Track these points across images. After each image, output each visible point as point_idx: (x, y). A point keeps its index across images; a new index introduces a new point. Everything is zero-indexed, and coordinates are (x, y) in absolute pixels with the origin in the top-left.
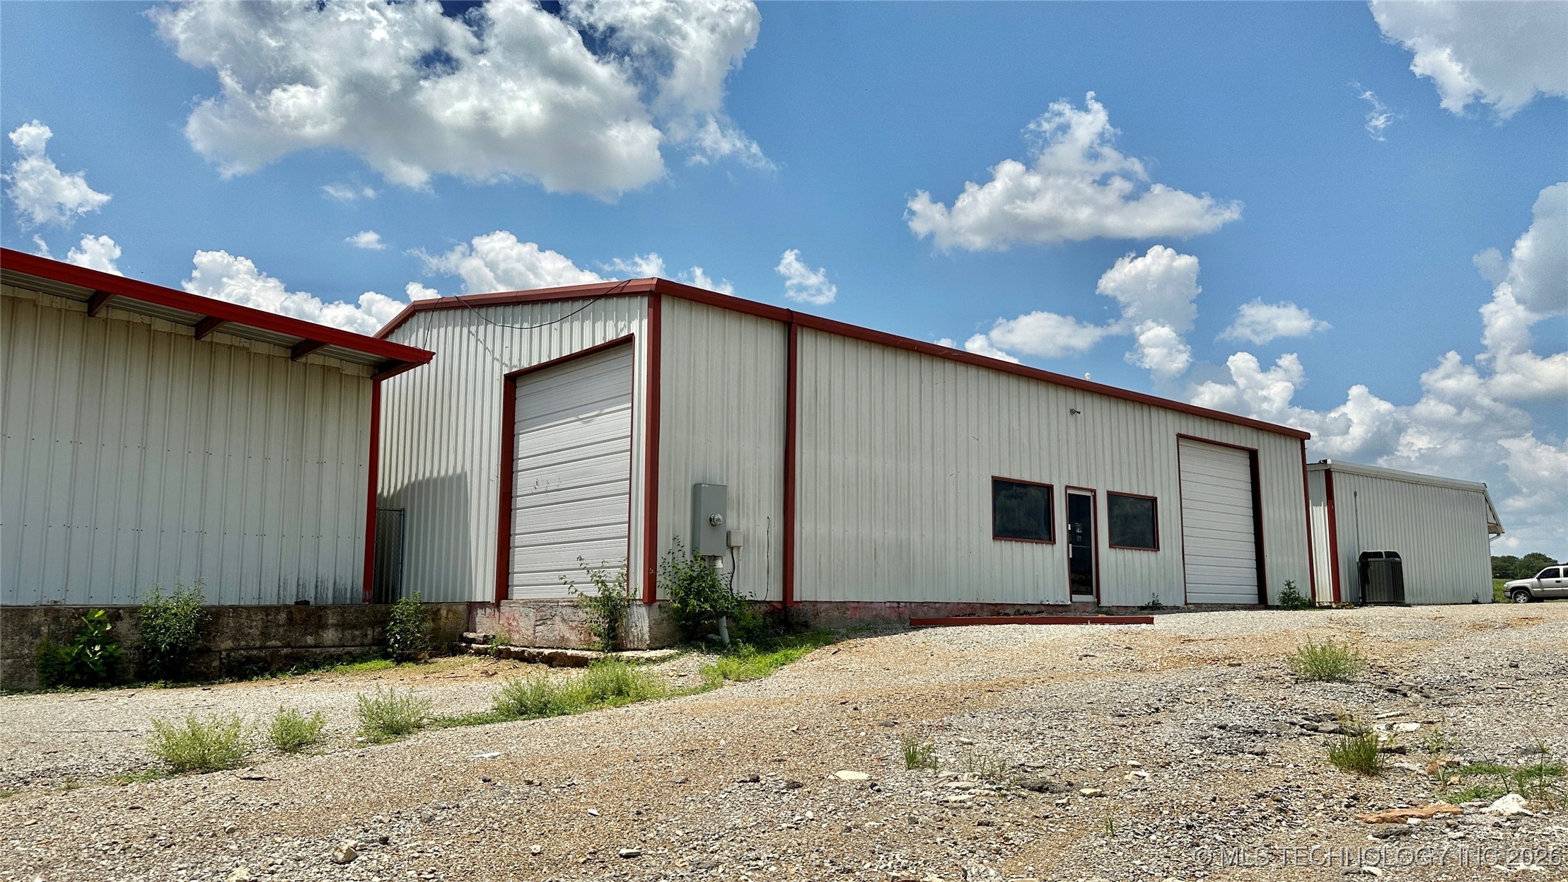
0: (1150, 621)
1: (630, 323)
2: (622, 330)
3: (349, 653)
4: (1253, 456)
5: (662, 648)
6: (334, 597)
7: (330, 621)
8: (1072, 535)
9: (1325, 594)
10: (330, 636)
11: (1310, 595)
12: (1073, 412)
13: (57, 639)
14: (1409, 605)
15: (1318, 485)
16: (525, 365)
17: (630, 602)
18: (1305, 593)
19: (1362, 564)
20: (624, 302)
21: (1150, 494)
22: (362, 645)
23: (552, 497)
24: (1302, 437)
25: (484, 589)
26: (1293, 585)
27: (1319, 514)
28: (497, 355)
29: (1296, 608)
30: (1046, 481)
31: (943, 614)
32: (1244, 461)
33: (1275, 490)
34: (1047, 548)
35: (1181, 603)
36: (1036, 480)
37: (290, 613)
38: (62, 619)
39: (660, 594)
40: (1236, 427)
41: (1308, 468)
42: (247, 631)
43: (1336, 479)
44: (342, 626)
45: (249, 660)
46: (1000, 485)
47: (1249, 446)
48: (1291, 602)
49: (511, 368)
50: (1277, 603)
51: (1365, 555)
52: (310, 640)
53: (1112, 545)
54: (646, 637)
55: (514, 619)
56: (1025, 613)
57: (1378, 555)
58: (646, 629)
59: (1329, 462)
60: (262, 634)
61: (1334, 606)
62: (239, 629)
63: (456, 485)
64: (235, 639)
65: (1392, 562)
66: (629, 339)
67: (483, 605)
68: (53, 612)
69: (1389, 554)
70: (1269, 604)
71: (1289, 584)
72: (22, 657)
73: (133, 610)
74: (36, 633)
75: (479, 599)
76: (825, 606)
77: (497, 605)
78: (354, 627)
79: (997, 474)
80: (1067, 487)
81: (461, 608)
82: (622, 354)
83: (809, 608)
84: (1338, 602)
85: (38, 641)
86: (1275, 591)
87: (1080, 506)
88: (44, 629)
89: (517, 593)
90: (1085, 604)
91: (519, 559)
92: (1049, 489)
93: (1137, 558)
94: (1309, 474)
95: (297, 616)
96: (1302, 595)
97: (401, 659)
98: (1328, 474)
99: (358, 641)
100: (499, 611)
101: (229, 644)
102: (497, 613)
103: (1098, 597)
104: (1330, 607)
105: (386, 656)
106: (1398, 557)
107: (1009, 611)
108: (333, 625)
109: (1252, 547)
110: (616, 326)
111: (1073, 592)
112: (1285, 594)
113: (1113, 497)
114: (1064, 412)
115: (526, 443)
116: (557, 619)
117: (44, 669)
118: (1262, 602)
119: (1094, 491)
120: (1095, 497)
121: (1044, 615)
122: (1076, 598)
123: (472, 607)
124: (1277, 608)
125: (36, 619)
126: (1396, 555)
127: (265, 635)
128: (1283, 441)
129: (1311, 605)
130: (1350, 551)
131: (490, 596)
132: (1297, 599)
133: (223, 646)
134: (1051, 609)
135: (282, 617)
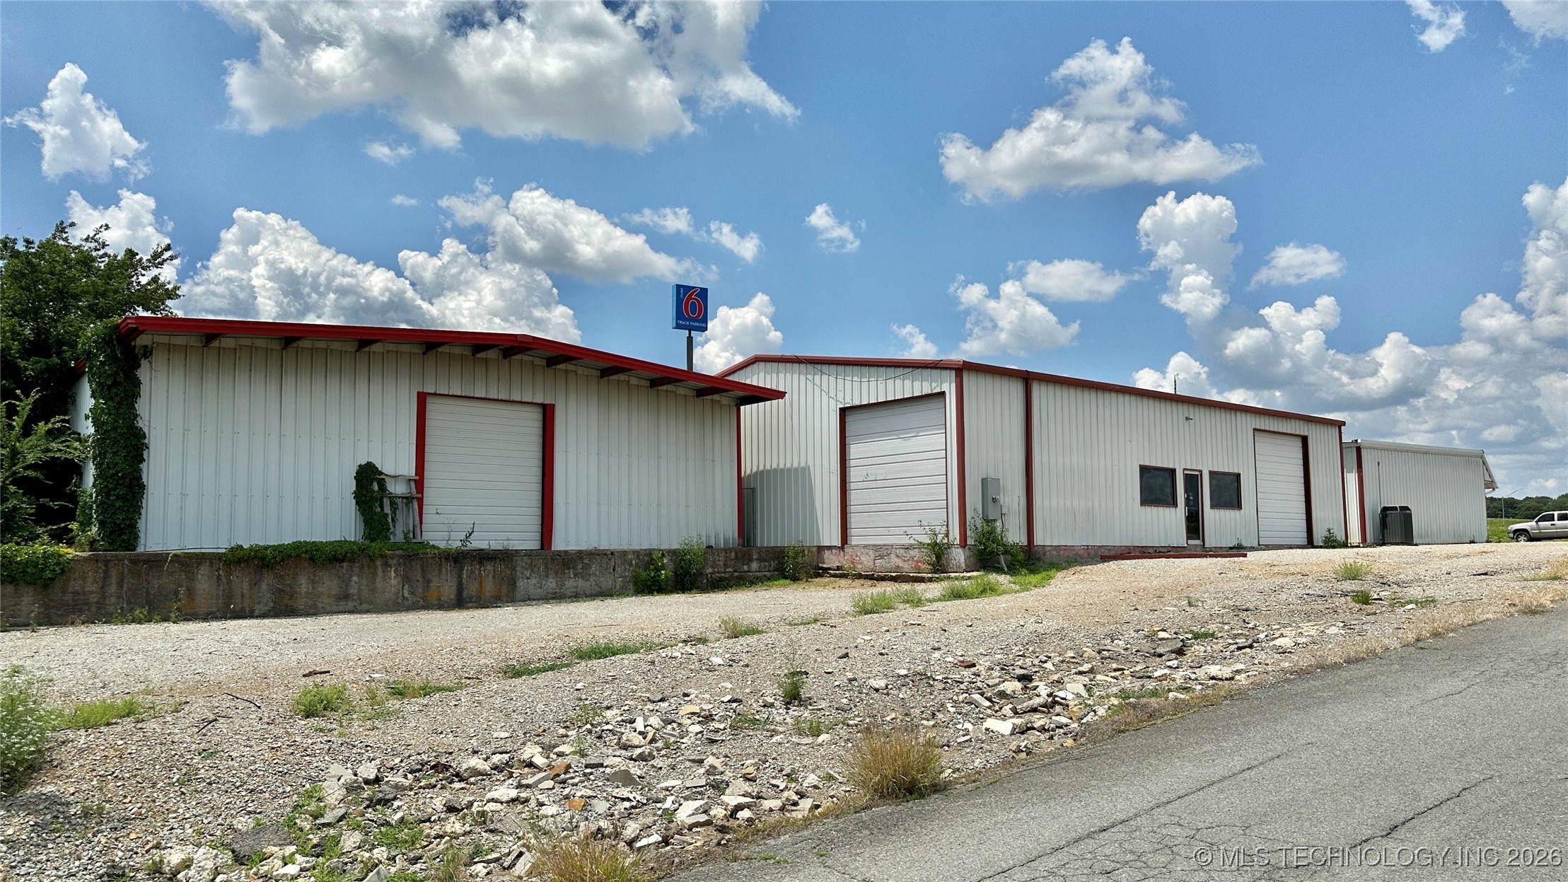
0: (1245, 556)
1: (941, 384)
2: (935, 388)
3: (765, 576)
4: (1305, 440)
5: (973, 571)
6: (724, 544)
7: (755, 557)
8: (1187, 500)
9: (1355, 537)
10: (755, 565)
11: (1344, 539)
12: (1187, 419)
13: (639, 568)
14: (1416, 545)
15: (1351, 457)
16: (857, 403)
17: (949, 546)
18: (1340, 536)
19: (1383, 516)
20: (936, 372)
21: (1236, 471)
22: (769, 571)
23: (880, 484)
24: (1340, 425)
25: (831, 537)
26: (1332, 531)
27: (1352, 479)
28: (832, 394)
29: (1334, 547)
30: (1171, 466)
31: (1112, 553)
32: (1299, 444)
33: (1320, 465)
34: (1173, 510)
35: (1255, 545)
36: (1165, 466)
37: (736, 553)
38: (641, 557)
39: (970, 541)
40: (1293, 421)
41: (1344, 446)
42: (718, 563)
43: (1364, 453)
44: (760, 560)
45: (721, 579)
46: (1144, 470)
47: (1302, 433)
48: (1331, 543)
49: (845, 404)
50: (1321, 544)
51: (1385, 509)
52: (746, 568)
53: (1214, 505)
54: (963, 565)
55: (857, 556)
56: (1160, 552)
57: (1395, 508)
58: (962, 560)
59: (1359, 441)
60: (724, 564)
61: (1361, 545)
62: (714, 562)
63: (803, 473)
64: (712, 567)
65: (1405, 513)
66: (943, 394)
67: (830, 548)
68: (637, 553)
69: (1403, 508)
70: (1315, 544)
71: (1329, 531)
72: (626, 577)
73: (670, 551)
74: (631, 565)
75: (827, 544)
76: (1049, 548)
77: (842, 548)
78: (765, 561)
79: (1142, 464)
80: (1184, 469)
81: (815, 549)
82: (936, 400)
83: (1041, 549)
84: (1364, 542)
85: (631, 569)
86: (1319, 534)
87: (1192, 481)
88: (634, 562)
89: (854, 541)
90: (1196, 546)
91: (854, 520)
92: (1173, 471)
93: (1228, 515)
94: (1344, 450)
95: (739, 554)
96: (1339, 538)
97: (795, 579)
98: (1359, 450)
99: (767, 569)
100: (843, 551)
101: (710, 570)
102: (842, 552)
103: (1203, 541)
104: (1358, 547)
105: (786, 578)
106: (1409, 510)
107: (1151, 551)
108: (757, 559)
109: (1303, 505)
110: (931, 385)
111: (1188, 538)
112: (1326, 537)
113: (1213, 474)
114: (1182, 419)
115: (854, 450)
116: (893, 556)
117: (635, 584)
118: (1310, 544)
119: (1201, 471)
120: (1201, 475)
121: (1172, 553)
122: (1191, 542)
123: (821, 549)
124: (1321, 547)
125: (630, 557)
126: (1407, 508)
127: (726, 565)
128: (1326, 428)
129: (1345, 545)
130: (1373, 507)
131: (837, 542)
132: (1335, 541)
133: (708, 571)
134: (1175, 550)
135: (733, 555)
